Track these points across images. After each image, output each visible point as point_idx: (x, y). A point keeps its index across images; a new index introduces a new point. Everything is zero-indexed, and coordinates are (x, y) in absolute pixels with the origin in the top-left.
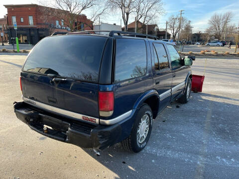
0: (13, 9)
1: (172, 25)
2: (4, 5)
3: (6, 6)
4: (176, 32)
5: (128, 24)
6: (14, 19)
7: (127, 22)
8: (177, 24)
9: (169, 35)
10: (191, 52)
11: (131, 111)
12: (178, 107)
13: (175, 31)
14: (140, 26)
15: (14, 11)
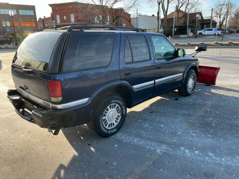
0: (56, 8)
1: (218, 12)
2: (49, 5)
3: (51, 5)
4: (224, 20)
5: (168, 14)
6: (58, 17)
7: (166, 12)
8: (224, 11)
9: (215, 24)
10: (230, 41)
11: (88, 99)
12: (177, 99)
13: (221, 19)
14: (181, 15)
15: (57, 10)
